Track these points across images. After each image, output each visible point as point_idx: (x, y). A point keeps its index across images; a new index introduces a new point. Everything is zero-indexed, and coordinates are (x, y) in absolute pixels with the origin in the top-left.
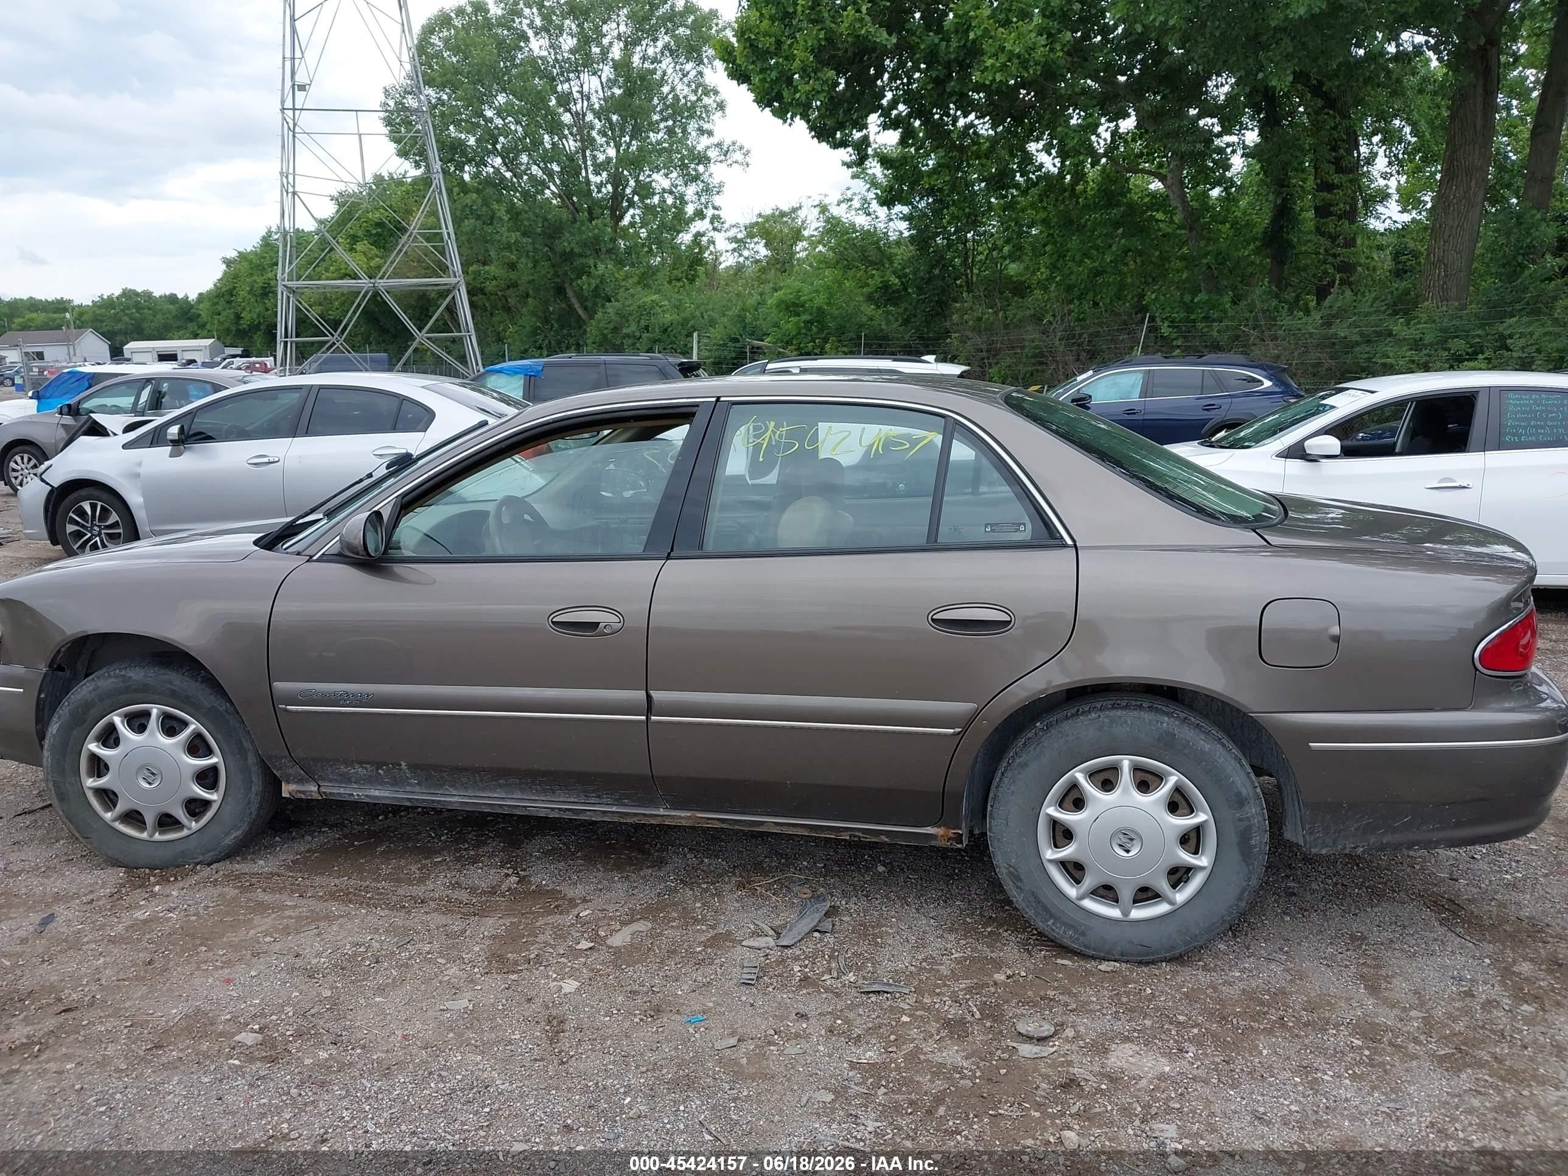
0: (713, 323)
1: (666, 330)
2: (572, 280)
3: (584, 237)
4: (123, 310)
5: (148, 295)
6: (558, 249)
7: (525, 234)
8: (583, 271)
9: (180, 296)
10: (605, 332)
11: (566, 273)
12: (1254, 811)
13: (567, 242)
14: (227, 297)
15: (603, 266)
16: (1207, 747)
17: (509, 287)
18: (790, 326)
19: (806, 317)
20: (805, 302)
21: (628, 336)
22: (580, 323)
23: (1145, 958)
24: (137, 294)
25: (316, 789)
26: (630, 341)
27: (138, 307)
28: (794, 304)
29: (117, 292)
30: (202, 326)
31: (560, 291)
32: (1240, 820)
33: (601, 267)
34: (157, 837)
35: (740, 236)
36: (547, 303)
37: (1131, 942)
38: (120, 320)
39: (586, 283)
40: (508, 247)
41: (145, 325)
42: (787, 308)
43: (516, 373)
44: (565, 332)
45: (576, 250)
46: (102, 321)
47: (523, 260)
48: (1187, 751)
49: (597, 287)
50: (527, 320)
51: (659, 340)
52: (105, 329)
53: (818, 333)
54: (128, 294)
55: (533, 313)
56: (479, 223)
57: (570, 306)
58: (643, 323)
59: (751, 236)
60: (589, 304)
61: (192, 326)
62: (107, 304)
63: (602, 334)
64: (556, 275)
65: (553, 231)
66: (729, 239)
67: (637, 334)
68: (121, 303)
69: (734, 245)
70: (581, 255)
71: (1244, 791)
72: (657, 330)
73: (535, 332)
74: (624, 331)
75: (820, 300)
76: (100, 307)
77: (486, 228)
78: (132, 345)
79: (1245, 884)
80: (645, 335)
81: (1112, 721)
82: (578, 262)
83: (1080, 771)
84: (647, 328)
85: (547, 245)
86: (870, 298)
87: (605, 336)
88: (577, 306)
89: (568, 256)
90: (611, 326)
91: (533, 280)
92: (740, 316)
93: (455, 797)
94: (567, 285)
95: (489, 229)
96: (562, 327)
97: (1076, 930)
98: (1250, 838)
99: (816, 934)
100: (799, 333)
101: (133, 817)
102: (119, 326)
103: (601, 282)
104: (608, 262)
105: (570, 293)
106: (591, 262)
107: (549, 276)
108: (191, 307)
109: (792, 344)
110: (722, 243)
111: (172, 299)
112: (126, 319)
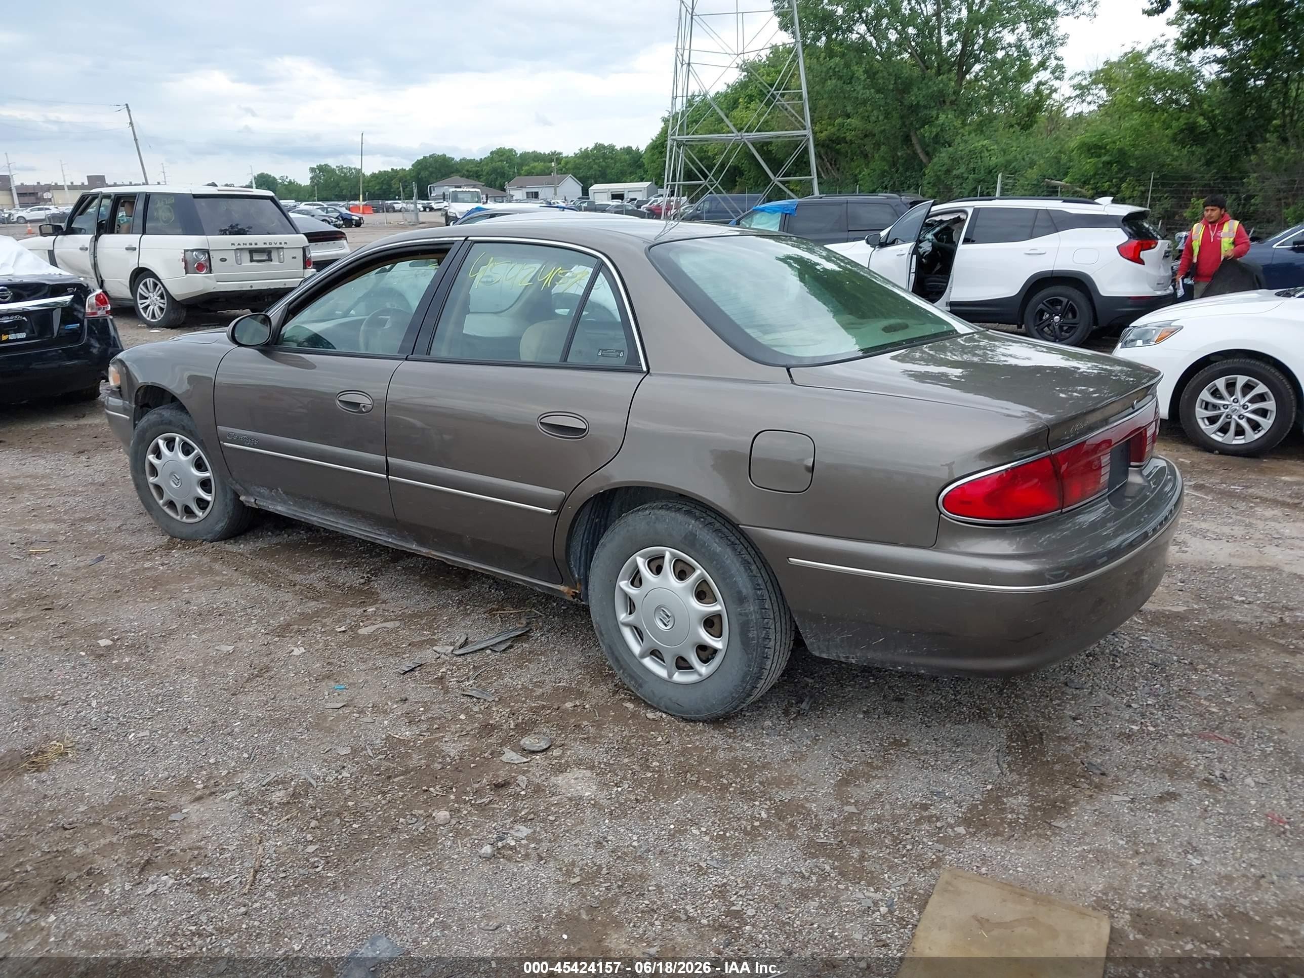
0: (1032, 164)
1: (990, 172)
2: (917, 129)
3: (930, 91)
4: (594, 160)
5: (612, 148)
6: (906, 103)
7: (878, 91)
8: (927, 121)
9: (634, 148)
10: (939, 173)
11: (911, 124)
12: (752, 609)
13: (915, 96)
14: (659, 148)
15: (944, 116)
16: (719, 549)
17: (866, 136)
18: (1088, 167)
19: (1105, 158)
20: (1107, 145)
21: (957, 177)
22: (922, 166)
23: (685, 716)
24: (604, 147)
25: (253, 500)
26: (959, 181)
27: (604, 156)
28: (1096, 146)
29: (591, 146)
30: (646, 172)
31: (907, 139)
32: (740, 614)
33: (942, 117)
34: (185, 519)
35: (1084, 83)
36: (895, 149)
37: (670, 699)
38: (591, 168)
39: (928, 132)
40: (864, 102)
41: (608, 171)
42: (1089, 150)
43: (775, 212)
44: (908, 174)
45: (922, 103)
46: (580, 169)
47: (875, 113)
48: (703, 550)
49: (937, 135)
50: (878, 164)
51: (984, 181)
52: (581, 175)
53: (1117, 173)
54: (599, 147)
55: (883, 159)
56: (840, 83)
57: (915, 153)
58: (972, 165)
59: (1095, 82)
60: (930, 149)
61: (640, 172)
62: (585, 155)
63: (936, 175)
64: (904, 124)
65: (905, 87)
66: (1074, 86)
67: (965, 175)
68: (593, 155)
69: (1078, 92)
70: (925, 107)
71: (744, 592)
72: (982, 172)
73: (883, 174)
74: (955, 172)
75: (1125, 143)
76: (579, 158)
77: (845, 86)
78: (596, 187)
79: (745, 669)
80: (971, 176)
81: (657, 518)
82: (923, 113)
83: (641, 556)
84: (974, 169)
85: (897, 100)
86: (1174, 139)
87: (938, 177)
88: (919, 151)
89: (914, 109)
90: (944, 168)
91: (884, 130)
92: (1056, 158)
93: (315, 517)
94: (912, 134)
95: (848, 88)
96: (907, 170)
97: (636, 682)
98: (749, 631)
99: (488, 652)
100: (1095, 174)
101: (171, 504)
102: (591, 172)
103: (942, 130)
104: (949, 112)
105: (914, 140)
106: (934, 113)
107: (898, 126)
108: (640, 156)
109: (1089, 184)
110: (1065, 89)
111: (628, 150)
112: (595, 166)
